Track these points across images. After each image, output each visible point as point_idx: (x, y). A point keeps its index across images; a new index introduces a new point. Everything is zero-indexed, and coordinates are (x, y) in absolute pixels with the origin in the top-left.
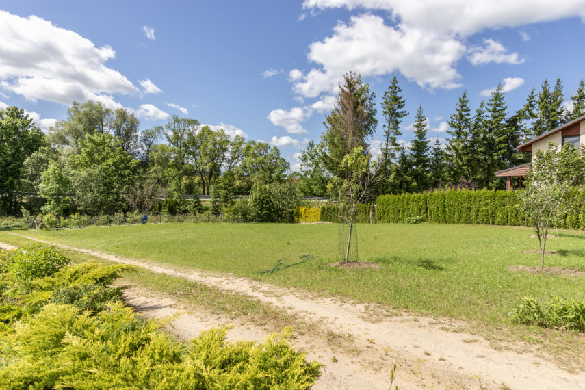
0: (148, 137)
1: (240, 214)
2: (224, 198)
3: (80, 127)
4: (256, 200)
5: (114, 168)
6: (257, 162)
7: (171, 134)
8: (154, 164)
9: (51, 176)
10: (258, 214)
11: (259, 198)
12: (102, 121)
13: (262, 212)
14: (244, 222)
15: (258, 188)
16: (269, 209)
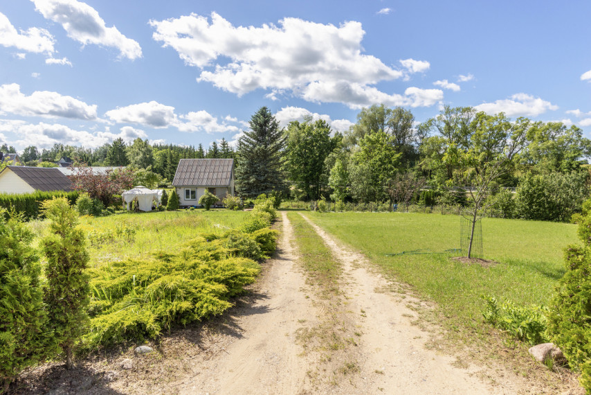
0: (421, 130)
1: (501, 208)
2: (492, 189)
3: (365, 129)
4: (523, 193)
5: (380, 163)
6: (544, 147)
7: (443, 125)
8: (424, 157)
9: (336, 172)
10: (526, 209)
11: (528, 191)
12: (383, 121)
13: (531, 207)
14: (505, 217)
15: (527, 179)
16: (540, 205)
